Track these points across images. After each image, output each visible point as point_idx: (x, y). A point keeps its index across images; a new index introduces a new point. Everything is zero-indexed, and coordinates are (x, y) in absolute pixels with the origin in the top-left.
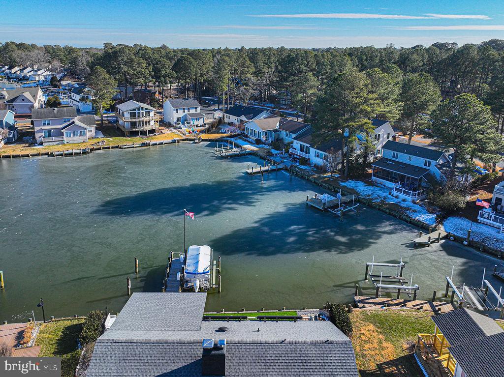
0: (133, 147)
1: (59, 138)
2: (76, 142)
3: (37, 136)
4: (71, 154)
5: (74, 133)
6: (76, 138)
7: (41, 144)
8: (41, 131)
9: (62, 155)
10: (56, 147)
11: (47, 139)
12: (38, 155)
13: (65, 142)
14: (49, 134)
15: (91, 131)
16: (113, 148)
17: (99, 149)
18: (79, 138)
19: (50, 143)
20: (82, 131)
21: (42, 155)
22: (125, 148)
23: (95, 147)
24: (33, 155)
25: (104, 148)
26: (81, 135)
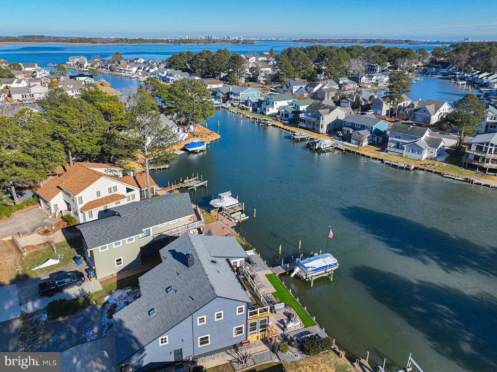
0: (454, 179)
1: (401, 151)
2: (412, 158)
3: (389, 144)
4: (396, 166)
5: (413, 150)
6: (413, 155)
7: (387, 152)
8: (393, 141)
9: (389, 164)
10: (394, 157)
11: (393, 150)
12: (375, 159)
13: (404, 156)
14: (398, 146)
15: (432, 153)
16: (435, 173)
17: (423, 170)
18: (415, 156)
19: (393, 153)
20: (420, 150)
21: (379, 160)
22: (445, 177)
23: (421, 167)
24: (373, 158)
25: (427, 170)
26: (418, 153)
